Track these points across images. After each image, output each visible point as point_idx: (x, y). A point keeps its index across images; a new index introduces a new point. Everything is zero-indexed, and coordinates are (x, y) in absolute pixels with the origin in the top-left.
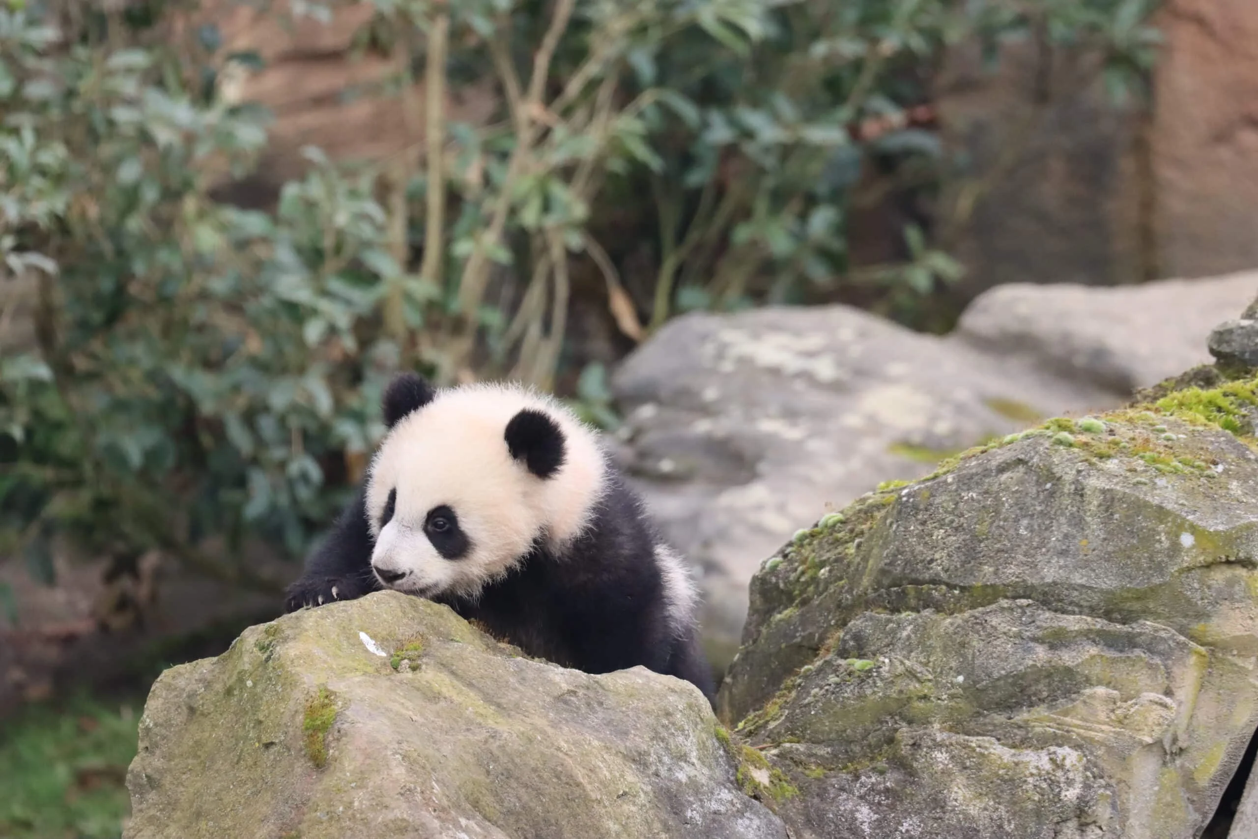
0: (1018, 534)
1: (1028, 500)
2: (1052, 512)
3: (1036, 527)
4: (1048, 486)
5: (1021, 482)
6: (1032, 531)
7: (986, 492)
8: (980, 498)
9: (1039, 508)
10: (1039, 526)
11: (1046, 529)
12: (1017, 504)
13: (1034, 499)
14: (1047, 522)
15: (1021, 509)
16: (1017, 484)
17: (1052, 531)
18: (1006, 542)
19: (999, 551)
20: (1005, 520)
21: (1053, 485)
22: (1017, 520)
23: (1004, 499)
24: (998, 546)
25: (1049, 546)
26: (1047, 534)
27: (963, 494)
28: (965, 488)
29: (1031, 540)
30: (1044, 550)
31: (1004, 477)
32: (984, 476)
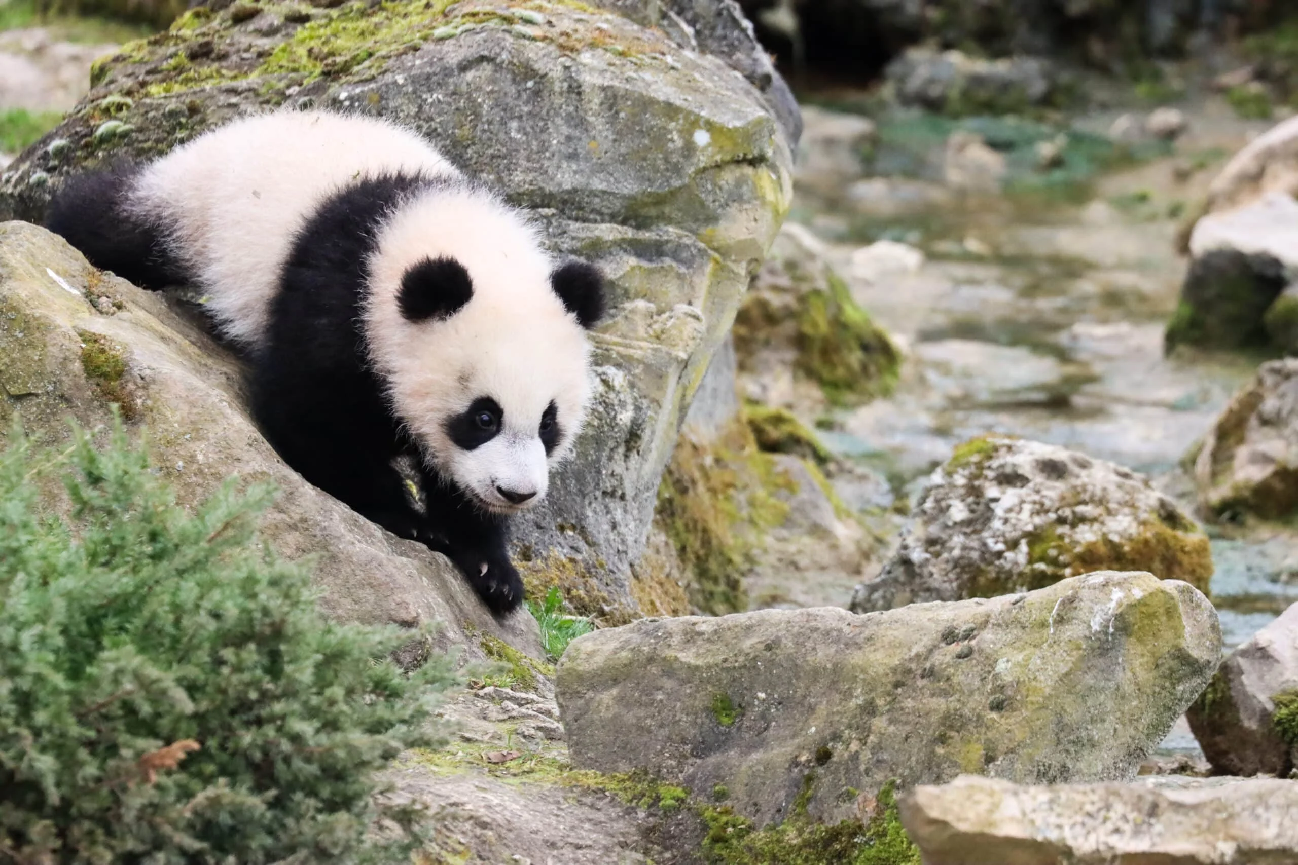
0: (510, 138)
1: (509, 100)
2: (544, 112)
3: (529, 129)
4: (530, 84)
5: (493, 81)
6: (526, 134)
7: (454, 93)
8: (448, 99)
9: (526, 109)
10: (532, 128)
11: (542, 131)
12: (497, 106)
13: (516, 99)
14: (541, 124)
15: (505, 110)
16: (489, 84)
17: (550, 134)
18: (499, 147)
19: (493, 157)
20: (490, 123)
21: (536, 83)
22: (503, 123)
23: (479, 100)
24: (491, 151)
25: (552, 149)
26: (544, 136)
27: (424, 96)
28: (425, 89)
29: (528, 143)
30: (547, 154)
31: (470, 75)
32: (446, 75)
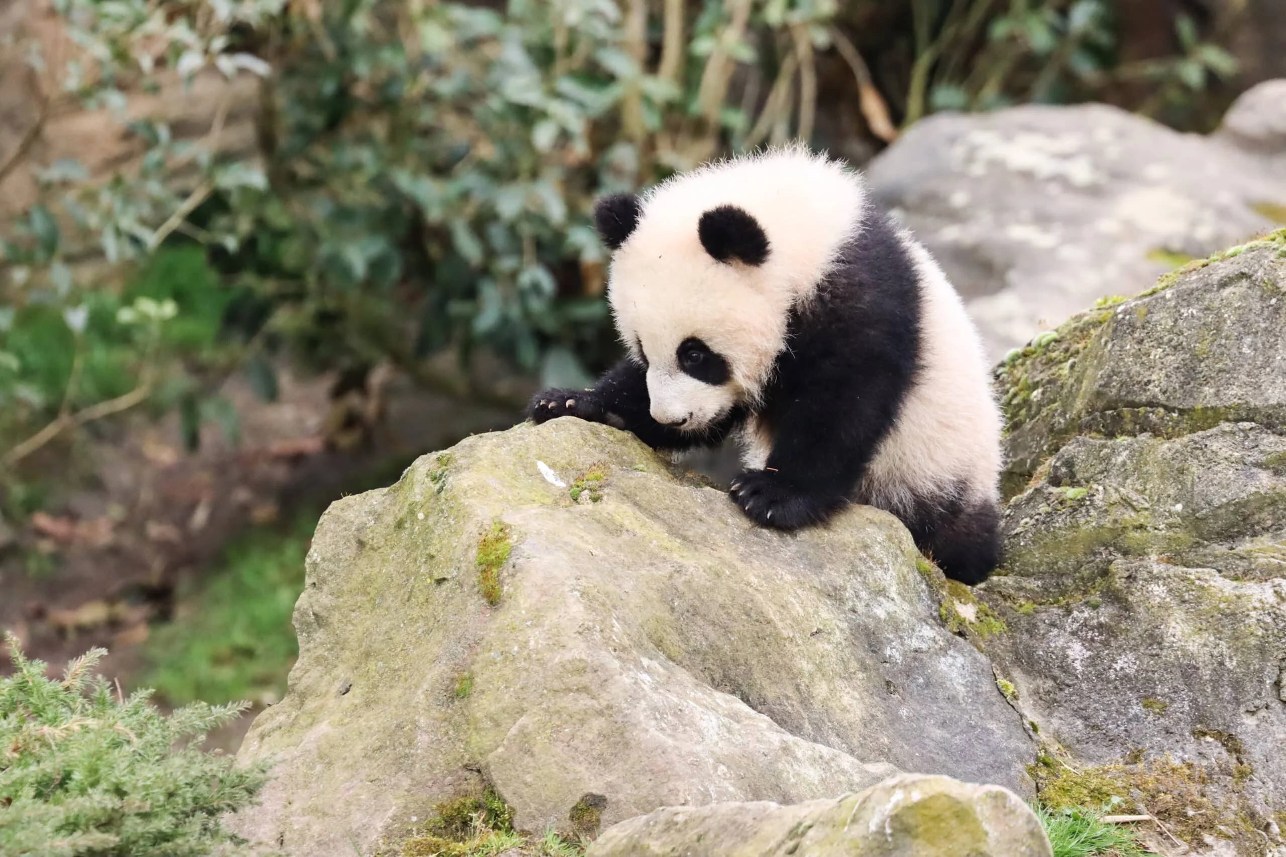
0: (1240, 353)
1: (1252, 317)
2: (1278, 329)
3: (1260, 345)
4: (1273, 301)
5: (1244, 297)
6: (1255, 350)
7: (1207, 309)
8: (1201, 314)
9: (1263, 325)
10: (1263, 344)
11: (1271, 347)
12: (1239, 321)
13: (1258, 315)
14: (1272, 340)
15: (1244, 326)
16: (1240, 300)
17: (1277, 350)
18: (1228, 362)
19: (1220, 371)
20: (1227, 338)
21: (1278, 300)
22: (1239, 338)
23: (1226, 316)
24: (1220, 365)
25: (1273, 365)
26: (1271, 352)
27: (1182, 311)
28: (1185, 304)
29: (1254, 359)
30: (1268, 369)
31: (1226, 292)
32: (1205, 291)
